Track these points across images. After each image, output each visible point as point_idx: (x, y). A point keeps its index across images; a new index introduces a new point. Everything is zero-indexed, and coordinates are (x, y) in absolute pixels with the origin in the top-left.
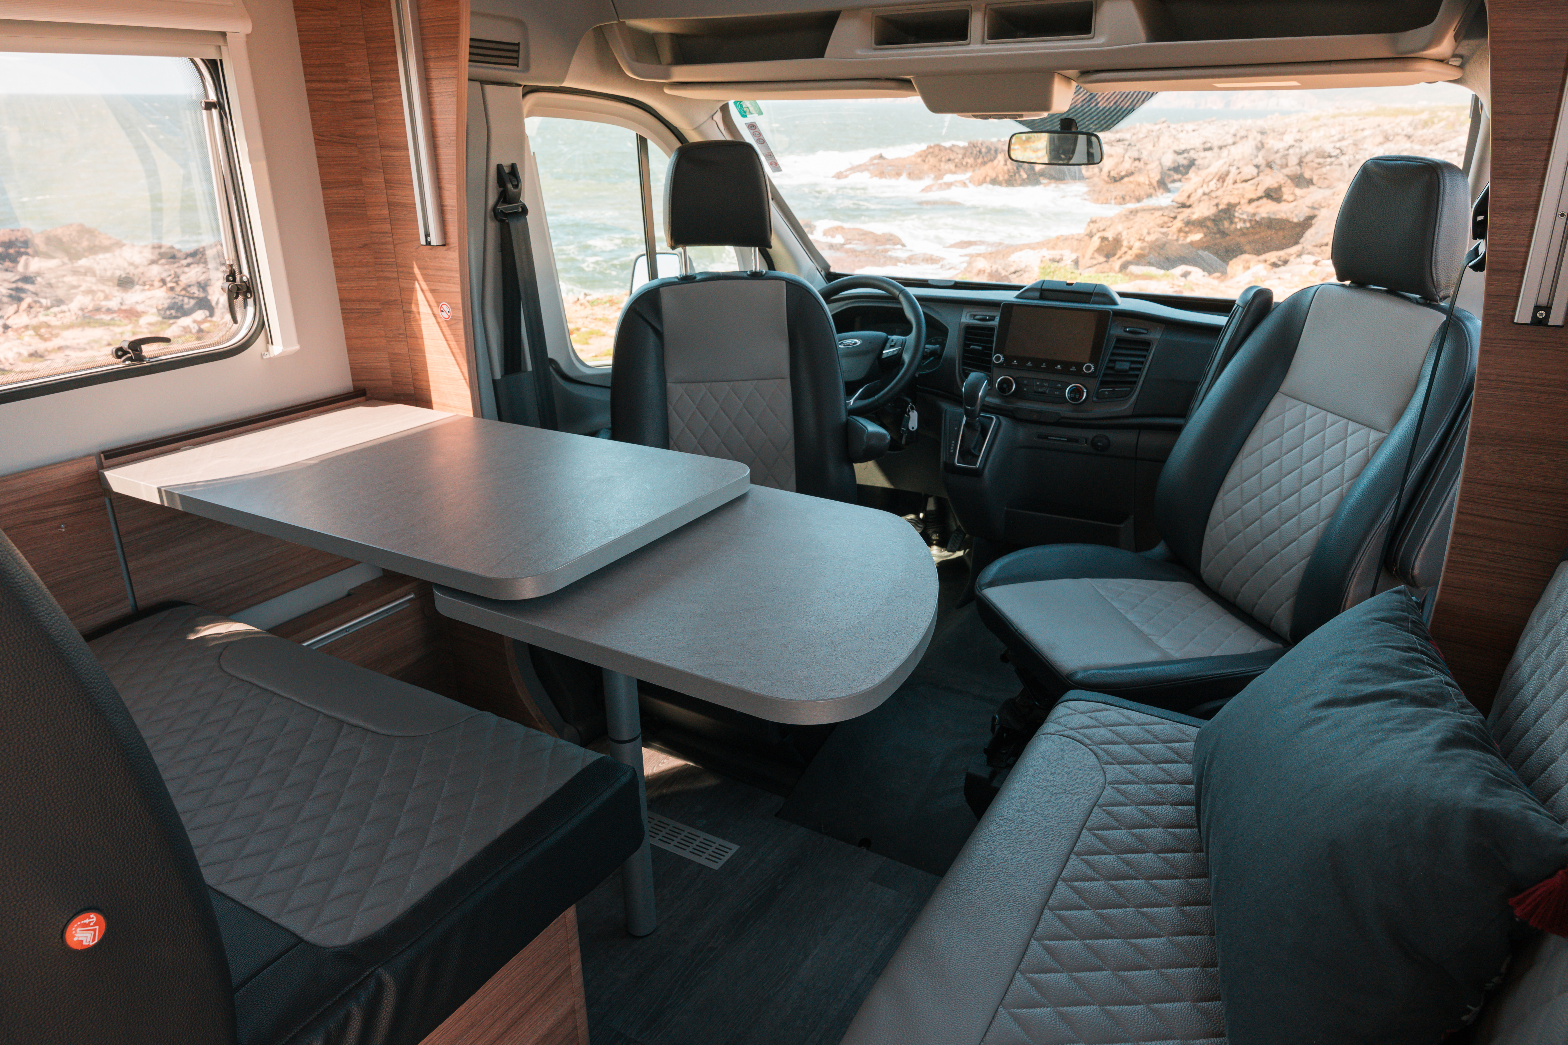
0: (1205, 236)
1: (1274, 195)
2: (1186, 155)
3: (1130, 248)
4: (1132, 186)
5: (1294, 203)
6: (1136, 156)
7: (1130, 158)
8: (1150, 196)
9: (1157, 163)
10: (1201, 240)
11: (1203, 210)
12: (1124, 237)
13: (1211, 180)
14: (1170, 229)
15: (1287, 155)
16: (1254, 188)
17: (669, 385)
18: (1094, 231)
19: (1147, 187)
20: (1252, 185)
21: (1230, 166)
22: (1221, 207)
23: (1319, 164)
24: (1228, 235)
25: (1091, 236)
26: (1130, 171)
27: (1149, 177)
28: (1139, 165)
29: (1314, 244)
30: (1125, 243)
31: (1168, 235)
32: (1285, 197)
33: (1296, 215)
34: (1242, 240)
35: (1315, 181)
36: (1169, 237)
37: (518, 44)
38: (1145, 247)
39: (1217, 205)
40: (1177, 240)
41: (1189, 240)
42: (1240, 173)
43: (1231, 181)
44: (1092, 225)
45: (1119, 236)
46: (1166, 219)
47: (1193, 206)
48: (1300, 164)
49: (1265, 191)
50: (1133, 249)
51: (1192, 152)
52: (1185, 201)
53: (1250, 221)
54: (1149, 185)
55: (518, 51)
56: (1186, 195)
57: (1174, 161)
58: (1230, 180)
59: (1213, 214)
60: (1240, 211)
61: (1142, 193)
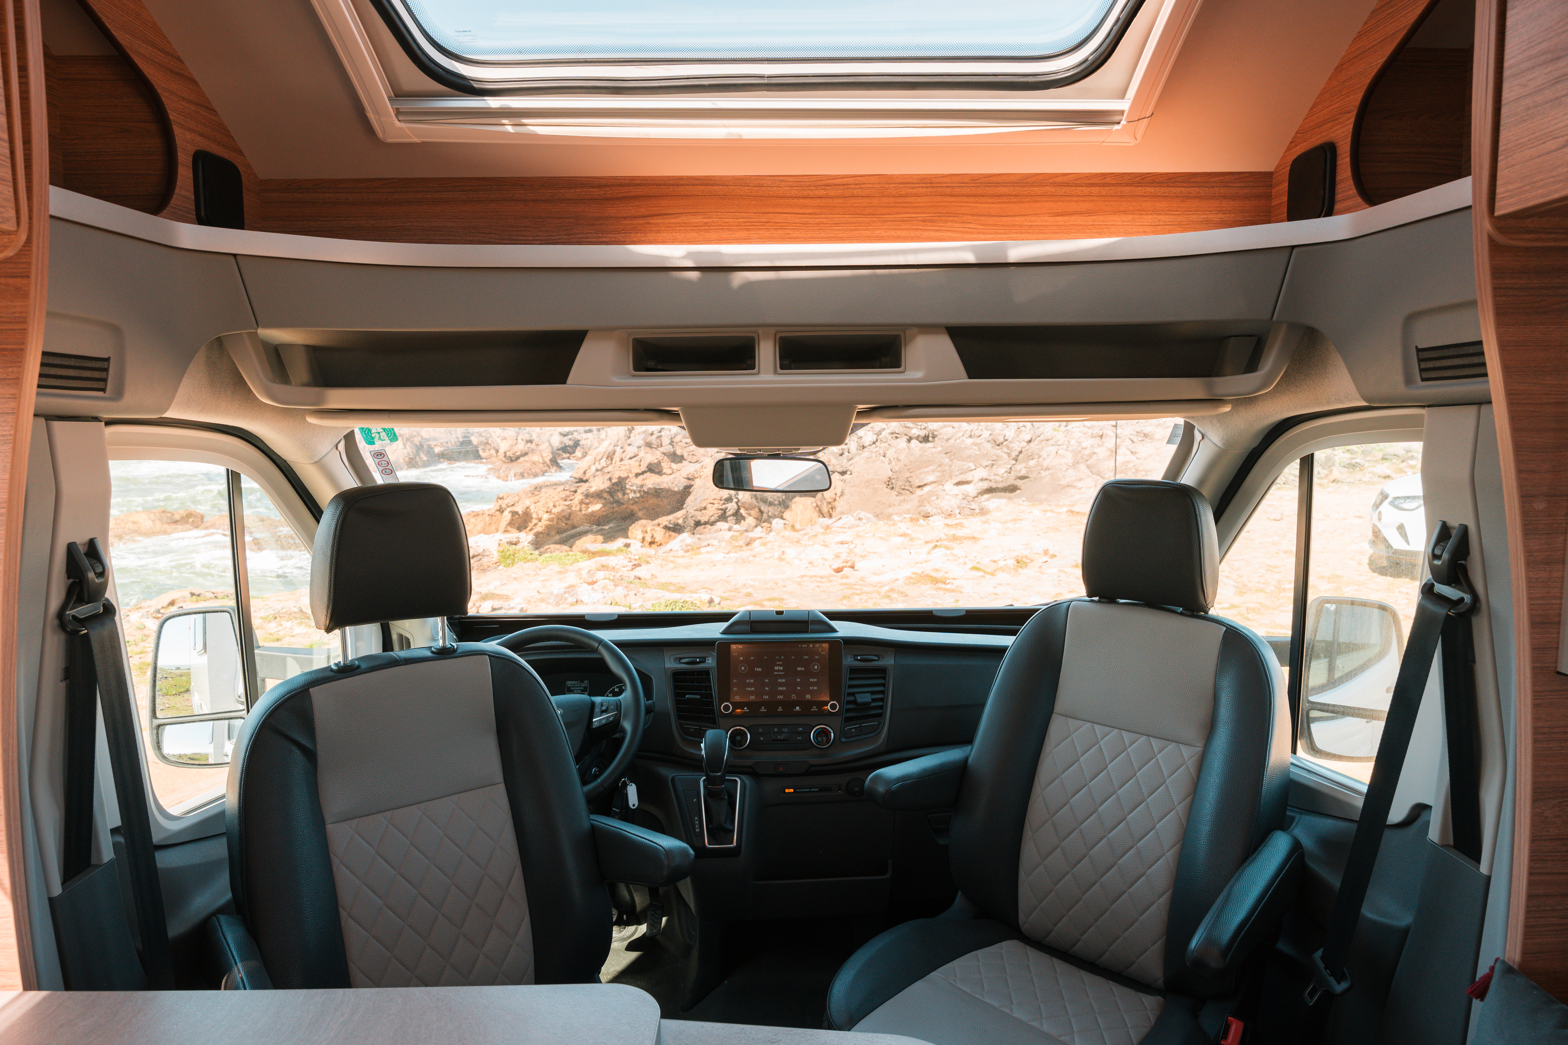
0: (604, 506)
1: (654, 469)
2: (570, 436)
3: (540, 520)
4: (528, 465)
5: (673, 476)
6: (528, 438)
7: (523, 440)
8: (544, 473)
9: (547, 444)
10: (600, 509)
11: (599, 484)
12: (532, 511)
13: (601, 459)
14: (572, 502)
15: (660, 436)
16: (638, 464)
17: (330, 827)
18: (504, 506)
19: (542, 465)
20: (637, 461)
21: (614, 446)
22: (613, 481)
23: (686, 443)
24: (622, 504)
25: (501, 511)
26: (524, 452)
27: (542, 456)
28: (533, 446)
29: (695, 508)
30: (534, 516)
31: (572, 506)
32: (665, 471)
33: (676, 485)
34: (635, 508)
35: (685, 456)
36: (573, 508)
37: (107, 360)
38: (553, 518)
39: (610, 479)
40: (580, 510)
41: (590, 510)
42: (624, 452)
43: (618, 459)
44: (500, 501)
45: (528, 510)
46: (568, 493)
47: (589, 481)
48: (672, 443)
49: (647, 467)
50: (542, 521)
51: (575, 434)
52: (582, 477)
53: (640, 491)
54: (543, 464)
55: (106, 370)
56: (582, 471)
57: (561, 442)
58: (617, 457)
59: (608, 488)
60: (630, 484)
61: (538, 471)
